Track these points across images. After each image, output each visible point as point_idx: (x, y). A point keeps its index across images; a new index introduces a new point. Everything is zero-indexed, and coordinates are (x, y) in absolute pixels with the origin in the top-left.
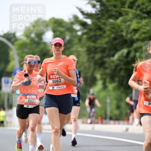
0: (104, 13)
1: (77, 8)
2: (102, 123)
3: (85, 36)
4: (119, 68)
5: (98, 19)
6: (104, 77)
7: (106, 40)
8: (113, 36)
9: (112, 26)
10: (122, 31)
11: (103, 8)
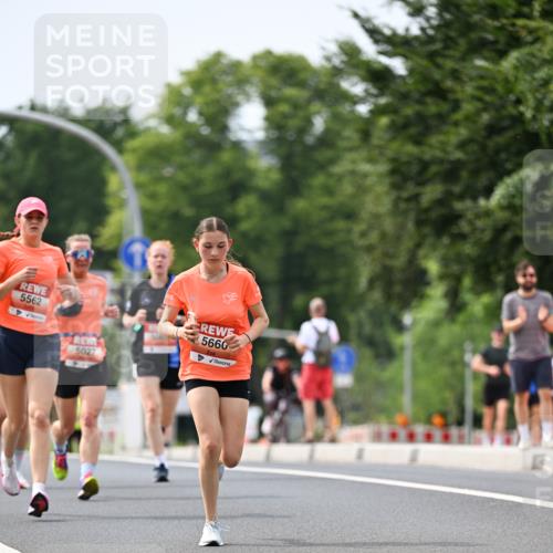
0: (453, 34)
1: (356, 15)
2: (446, 439)
3: (384, 121)
4: (508, 236)
5: (432, 56)
6: (455, 268)
7: (463, 132)
8: (486, 117)
9: (485, 83)
10: (519, 102)
11: (448, 16)
